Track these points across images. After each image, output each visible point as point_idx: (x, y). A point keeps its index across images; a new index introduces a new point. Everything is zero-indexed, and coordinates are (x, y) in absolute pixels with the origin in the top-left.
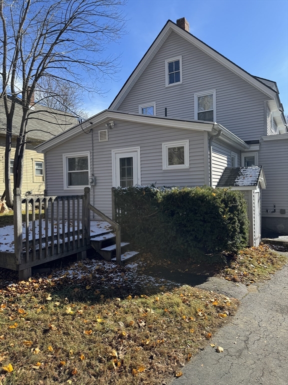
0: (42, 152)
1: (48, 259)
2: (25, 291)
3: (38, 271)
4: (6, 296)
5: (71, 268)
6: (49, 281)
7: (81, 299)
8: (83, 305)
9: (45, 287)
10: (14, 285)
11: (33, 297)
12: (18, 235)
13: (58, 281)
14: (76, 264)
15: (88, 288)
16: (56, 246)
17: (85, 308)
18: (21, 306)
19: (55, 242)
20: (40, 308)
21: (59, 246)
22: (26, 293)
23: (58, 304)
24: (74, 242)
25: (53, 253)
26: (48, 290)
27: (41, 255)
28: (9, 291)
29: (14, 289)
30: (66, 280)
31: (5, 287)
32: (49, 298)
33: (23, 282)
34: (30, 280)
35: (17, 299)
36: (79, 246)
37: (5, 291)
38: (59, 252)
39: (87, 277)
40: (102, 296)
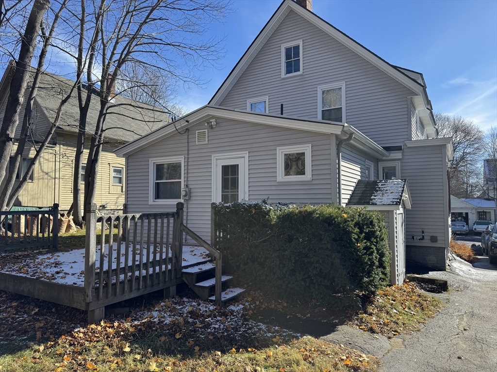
0: (124, 156)
1: (127, 296)
2: (95, 339)
3: (113, 312)
4: (70, 345)
5: (156, 309)
6: (127, 325)
7: (169, 352)
8: (172, 360)
9: (122, 333)
10: (82, 330)
11: (106, 347)
12: (90, 263)
13: (138, 325)
14: (163, 304)
15: (178, 336)
16: (138, 278)
17: (174, 364)
18: (90, 360)
19: (137, 273)
20: (115, 362)
21: (141, 278)
22: (97, 342)
23: (138, 357)
24: (161, 274)
25: (134, 288)
26: (125, 338)
27: (118, 290)
28: (75, 338)
29: (81, 335)
30: (150, 325)
31: (70, 332)
32: (127, 349)
33: (93, 326)
34: (102, 323)
35: (85, 349)
36: (167, 279)
37: (70, 338)
38: (141, 287)
39: (177, 322)
40: (197, 348)
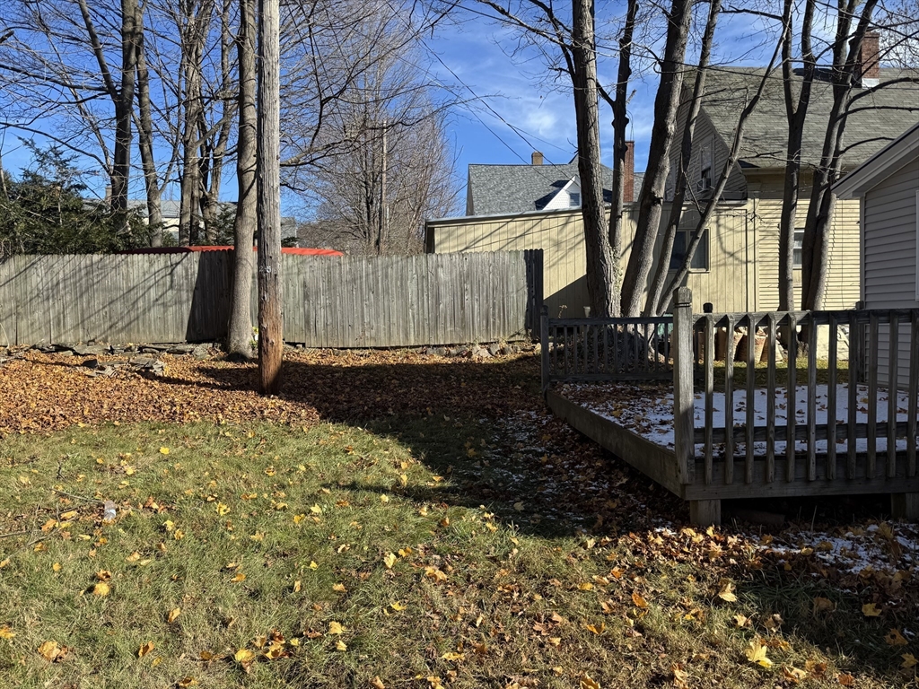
0: (855, 195)
1: (776, 490)
2: (681, 556)
3: (736, 515)
4: (635, 553)
5: (849, 534)
6: (751, 549)
7: (823, 638)
8: (818, 657)
9: (732, 561)
10: (669, 533)
11: (690, 577)
12: (682, 408)
13: (781, 557)
14: (873, 528)
15: (869, 610)
16: (803, 457)
17: (818, 669)
18: (652, 589)
19: (799, 446)
20: (693, 611)
21: (813, 459)
22: (681, 561)
23: (741, 620)
24: (873, 458)
25: (791, 476)
26: (736, 572)
27: (750, 473)
28: (646, 541)
29: (660, 540)
30: (805, 563)
31: (646, 530)
32: (728, 596)
33: (689, 532)
34: (710, 532)
35: (653, 568)
36: (892, 473)
37: (638, 540)
38: (812, 477)
39: (882, 576)
40: (909, 659)
